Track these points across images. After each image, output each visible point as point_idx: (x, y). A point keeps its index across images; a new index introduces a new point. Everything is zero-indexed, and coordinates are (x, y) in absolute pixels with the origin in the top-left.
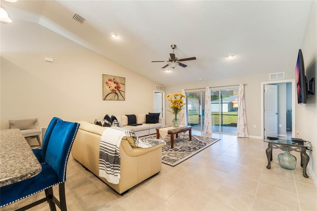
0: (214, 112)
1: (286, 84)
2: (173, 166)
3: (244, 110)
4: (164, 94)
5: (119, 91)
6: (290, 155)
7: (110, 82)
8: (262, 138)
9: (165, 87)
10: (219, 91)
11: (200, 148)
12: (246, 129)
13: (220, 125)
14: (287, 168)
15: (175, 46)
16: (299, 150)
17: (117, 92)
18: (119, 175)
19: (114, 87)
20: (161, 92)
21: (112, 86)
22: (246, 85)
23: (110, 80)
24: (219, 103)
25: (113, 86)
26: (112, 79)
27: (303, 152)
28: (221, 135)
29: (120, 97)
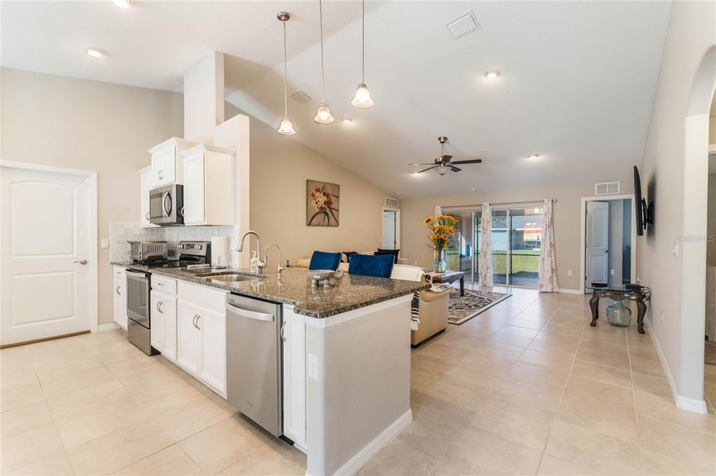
0: (496, 251)
1: (622, 202)
2: (459, 324)
3: (552, 245)
4: (398, 214)
5: (330, 209)
6: (623, 308)
7: (317, 194)
8: (581, 292)
9: (400, 201)
10: (506, 211)
11: (484, 306)
12: (555, 279)
13: (508, 275)
14: (618, 325)
15: (445, 139)
16: (634, 298)
17: (328, 210)
18: (418, 320)
19: (323, 202)
20: (395, 210)
21: (320, 200)
22: (556, 201)
23: (318, 190)
24: (505, 231)
25: (322, 199)
26: (321, 189)
27: (639, 301)
28: (509, 289)
29: (332, 220)
